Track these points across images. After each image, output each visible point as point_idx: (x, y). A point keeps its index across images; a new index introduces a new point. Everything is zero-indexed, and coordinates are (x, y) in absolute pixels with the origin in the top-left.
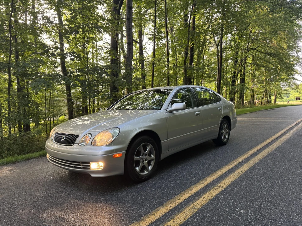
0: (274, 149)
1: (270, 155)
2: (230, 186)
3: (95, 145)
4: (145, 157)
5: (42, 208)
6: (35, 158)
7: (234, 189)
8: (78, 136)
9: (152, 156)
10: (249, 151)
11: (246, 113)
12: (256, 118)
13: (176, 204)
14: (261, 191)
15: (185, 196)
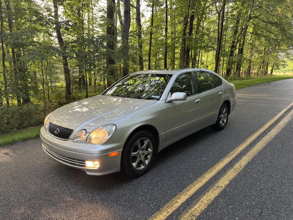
0: (273, 137)
1: (269, 144)
2: (228, 186)
3: (90, 143)
4: (142, 152)
5: (37, 207)
6: (32, 139)
7: (233, 190)
8: (72, 130)
9: (149, 149)
10: (247, 139)
11: (243, 88)
12: (253, 95)
13: (174, 209)
14: (261, 194)
15: (183, 198)
